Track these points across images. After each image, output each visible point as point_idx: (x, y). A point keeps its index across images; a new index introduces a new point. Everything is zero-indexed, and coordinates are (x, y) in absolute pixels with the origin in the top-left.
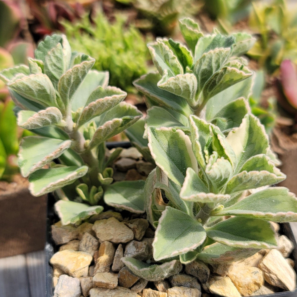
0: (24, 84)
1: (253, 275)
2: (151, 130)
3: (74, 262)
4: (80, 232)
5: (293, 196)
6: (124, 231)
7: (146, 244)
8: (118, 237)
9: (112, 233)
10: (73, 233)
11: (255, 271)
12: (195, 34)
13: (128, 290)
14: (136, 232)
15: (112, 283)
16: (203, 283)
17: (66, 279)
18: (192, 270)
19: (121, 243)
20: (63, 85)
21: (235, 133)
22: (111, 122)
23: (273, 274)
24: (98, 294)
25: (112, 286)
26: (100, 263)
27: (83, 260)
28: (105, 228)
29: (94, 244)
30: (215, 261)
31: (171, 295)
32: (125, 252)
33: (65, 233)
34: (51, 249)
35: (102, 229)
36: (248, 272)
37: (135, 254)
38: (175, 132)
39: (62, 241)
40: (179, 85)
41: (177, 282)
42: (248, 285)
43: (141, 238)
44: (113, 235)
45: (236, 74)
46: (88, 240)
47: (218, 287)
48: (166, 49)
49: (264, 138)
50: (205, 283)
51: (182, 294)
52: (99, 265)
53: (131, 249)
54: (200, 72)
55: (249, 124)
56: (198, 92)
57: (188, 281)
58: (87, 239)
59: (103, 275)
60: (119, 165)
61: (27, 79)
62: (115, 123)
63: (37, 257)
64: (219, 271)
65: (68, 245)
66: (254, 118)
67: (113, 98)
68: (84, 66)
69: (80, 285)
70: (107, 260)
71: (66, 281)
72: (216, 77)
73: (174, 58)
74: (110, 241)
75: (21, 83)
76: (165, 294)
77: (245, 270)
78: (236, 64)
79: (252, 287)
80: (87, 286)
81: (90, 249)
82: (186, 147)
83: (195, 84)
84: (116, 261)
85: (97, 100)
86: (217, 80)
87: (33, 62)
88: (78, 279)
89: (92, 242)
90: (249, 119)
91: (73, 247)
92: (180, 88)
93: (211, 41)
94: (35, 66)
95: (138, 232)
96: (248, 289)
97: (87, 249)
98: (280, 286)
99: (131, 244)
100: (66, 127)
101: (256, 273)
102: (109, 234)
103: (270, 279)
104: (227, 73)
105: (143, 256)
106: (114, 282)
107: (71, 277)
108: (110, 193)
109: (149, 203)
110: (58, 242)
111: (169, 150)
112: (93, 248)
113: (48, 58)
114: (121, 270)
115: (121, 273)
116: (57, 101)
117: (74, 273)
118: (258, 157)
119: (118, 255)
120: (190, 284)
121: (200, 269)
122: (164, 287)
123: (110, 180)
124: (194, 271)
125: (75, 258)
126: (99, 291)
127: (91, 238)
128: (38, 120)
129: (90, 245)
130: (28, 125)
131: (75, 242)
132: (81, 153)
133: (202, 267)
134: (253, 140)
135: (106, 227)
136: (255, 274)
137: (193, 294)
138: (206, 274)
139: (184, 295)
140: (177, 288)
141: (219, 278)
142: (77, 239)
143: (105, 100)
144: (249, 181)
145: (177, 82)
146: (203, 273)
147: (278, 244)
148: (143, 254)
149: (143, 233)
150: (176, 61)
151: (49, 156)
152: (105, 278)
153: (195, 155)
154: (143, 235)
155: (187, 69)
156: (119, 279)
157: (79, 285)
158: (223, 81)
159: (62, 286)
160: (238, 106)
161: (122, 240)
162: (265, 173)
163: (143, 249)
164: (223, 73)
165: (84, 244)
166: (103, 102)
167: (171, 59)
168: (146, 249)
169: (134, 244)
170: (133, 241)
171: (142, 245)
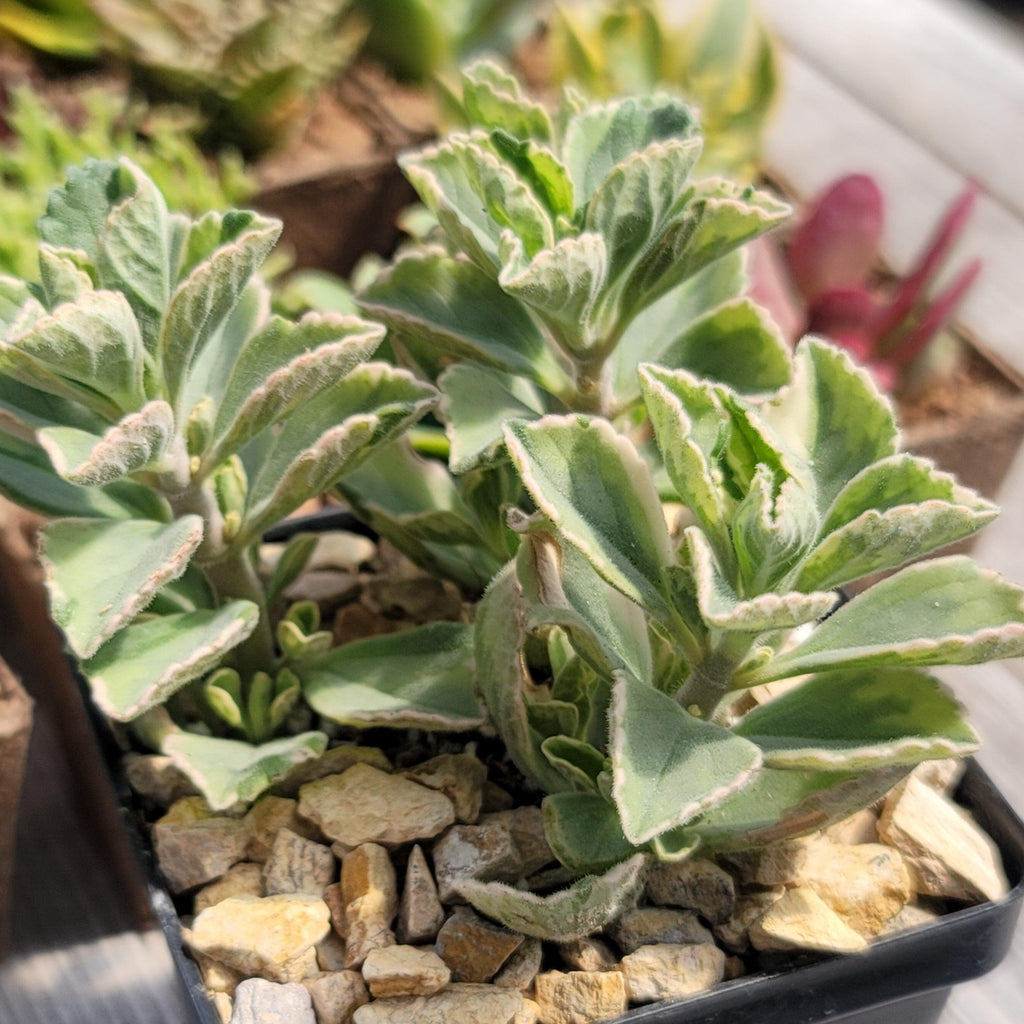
0: (62, 332)
1: (874, 866)
2: (514, 431)
3: (277, 932)
4: (256, 834)
6: (418, 800)
7: (508, 829)
8: (407, 823)
9: (378, 814)
10: (237, 840)
11: (877, 854)
12: (520, 111)
13: (487, 988)
14: (457, 797)
15: (430, 974)
16: (721, 923)
17: (265, 990)
18: (675, 889)
19: (418, 841)
20: (180, 323)
21: (778, 405)
22: (340, 431)
23: (932, 855)
25: (434, 983)
26: (365, 918)
27: (304, 917)
28: (349, 803)
29: (321, 863)
30: (758, 840)
31: (634, 976)
32: (439, 868)
33: (211, 845)
35: (339, 808)
36: (855, 863)
38: (588, 429)
39: (203, 874)
40: (566, 276)
41: (640, 935)
42: (867, 903)
43: (475, 816)
44: (386, 821)
45: (739, 219)
46: (297, 851)
47: (787, 919)
48: (490, 165)
49: (877, 409)
50: (725, 921)
51: (670, 965)
53: (461, 855)
54: (612, 229)
55: (814, 371)
57: (670, 924)
58: (290, 850)
61: (71, 315)
62: (355, 433)
64: (765, 876)
65: (224, 885)
66: (829, 352)
67: (345, 346)
68: (248, 248)
69: (313, 1006)
70: (381, 905)
71: (264, 998)
72: (675, 238)
73: (519, 192)
74: (379, 842)
75: (54, 330)
76: (617, 976)
77: (842, 857)
78: (719, 187)
79: (879, 908)
80: (338, 1003)
81: (308, 880)
82: (625, 473)
84: (417, 901)
85: (296, 361)
86: (676, 247)
87: (57, 258)
88: (301, 985)
89: (309, 857)
91: (245, 885)
92: (567, 287)
93: (606, 125)
94: (65, 271)
95: (460, 795)
96: (869, 916)
97: (300, 884)
99: (454, 838)
101: (881, 861)
102: (371, 819)
103: (923, 874)
104: (706, 219)
105: (505, 869)
107: (276, 985)
111: (576, 490)
112: (316, 878)
115: (449, 937)
117: (284, 966)
118: (887, 466)
120: (681, 935)
121: (702, 880)
122: (600, 959)
123: (324, 638)
124: (683, 890)
125: (276, 916)
126: (389, 1010)
127: (304, 846)
128: (122, 449)
129: (304, 870)
130: (94, 469)
131: (244, 871)
132: (213, 563)
133: (707, 870)
135: (350, 799)
136: (879, 865)
137: (701, 962)
138: (726, 892)
139: (676, 969)
140: (652, 951)
141: (768, 898)
142: (247, 861)
143: (321, 358)
144: (888, 541)
145: (560, 265)
146: (714, 890)
148: (507, 861)
150: (530, 201)
151: (163, 573)
154: (479, 805)
155: (562, 224)
157: (309, 1004)
158: (692, 248)
159: (255, 1019)
160: (727, 327)
161: (421, 828)
162: (937, 506)
163: (502, 845)
164: (696, 219)
165: (285, 868)
166: (313, 365)
167: (510, 195)
168: (511, 843)
169: (464, 838)
170: (457, 828)
171: (495, 833)
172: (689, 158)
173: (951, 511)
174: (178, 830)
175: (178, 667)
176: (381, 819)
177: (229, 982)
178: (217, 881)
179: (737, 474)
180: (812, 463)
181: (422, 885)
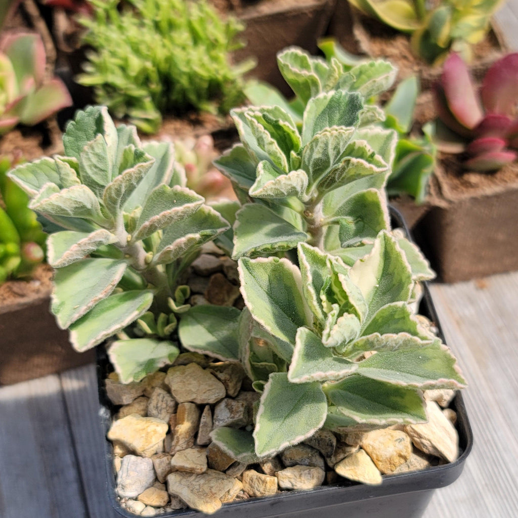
0: (53, 205)
1: (397, 443)
2: (244, 263)
3: (142, 437)
4: (147, 387)
5: (447, 350)
6: (212, 386)
7: (244, 406)
8: (204, 397)
9: (193, 390)
10: (136, 391)
11: (400, 437)
13: (222, 475)
14: (228, 385)
15: (199, 467)
16: (328, 457)
17: (133, 461)
18: (311, 440)
19: (208, 404)
20: (110, 197)
21: (363, 261)
22: (183, 239)
23: (425, 439)
24: (180, 482)
25: (199, 471)
26: (180, 435)
27: (155, 431)
28: (184, 382)
29: (169, 405)
30: (343, 431)
31: (282, 480)
32: (215, 417)
33: (126, 391)
34: (107, 415)
35: (180, 383)
36: (390, 440)
37: (230, 421)
38: (278, 263)
39: (122, 401)
40: (281, 190)
42: (390, 458)
43: (236, 394)
45: (365, 169)
46: (160, 399)
47: (347, 468)
48: (260, 129)
50: (330, 457)
51: (298, 477)
52: (178, 438)
53: (223, 414)
54: (311, 163)
55: (384, 246)
56: (310, 185)
57: (305, 456)
58: (158, 397)
59: (186, 454)
60: (197, 266)
61: (57, 198)
62: (190, 240)
63: (78, 378)
64: (349, 440)
65: (131, 407)
67: (185, 208)
68: (139, 170)
69: (154, 468)
70: (189, 429)
71: (133, 464)
72: (336, 173)
73: (271, 143)
74: (192, 402)
75: (49, 204)
76: (274, 480)
77: (385, 436)
78: (364, 146)
79: (395, 461)
80: (163, 470)
81: (164, 412)
82: (294, 281)
83: (305, 181)
84: (202, 431)
85: (162, 213)
86: (336, 177)
87: (62, 162)
88: (150, 459)
89: (165, 402)
90: (385, 240)
91: (139, 409)
92: (283, 193)
93: (326, 102)
94: (65, 168)
95: (231, 385)
96: (390, 464)
97: (160, 412)
98: (436, 454)
99: (223, 405)
100: (117, 243)
102: (190, 392)
103: (422, 445)
104: (350, 167)
105: (240, 423)
106: (201, 465)
107: (140, 458)
108: (188, 325)
109: (245, 354)
110: (116, 401)
112: (167, 411)
113: (85, 156)
114: (210, 445)
115: (211, 449)
116: (102, 212)
117: (143, 451)
118: (396, 305)
119: (205, 423)
120: (309, 461)
121: (322, 439)
122: (272, 467)
125: (144, 429)
126: (181, 477)
127: (164, 397)
128: (78, 253)
129: (163, 407)
130: (64, 262)
131: (141, 401)
132: (141, 272)
133: (325, 435)
135: (185, 380)
136: (399, 443)
137: (313, 476)
138: (332, 445)
139: (300, 479)
140: (291, 470)
141: (349, 450)
142: (143, 396)
143: (174, 212)
144: (383, 347)
145: (277, 187)
146: (326, 444)
147: (428, 419)
148: (241, 420)
149: (239, 385)
150: (276, 147)
151: (97, 298)
152: (189, 460)
153: (308, 303)
154: (239, 389)
155: (292, 155)
156: (207, 457)
157: (152, 467)
158: (345, 176)
159: (127, 473)
160: (370, 199)
161: (209, 399)
162: (406, 336)
163: (240, 413)
164: (346, 167)
165: (155, 405)
166: (170, 215)
167: (267, 144)
168: (244, 413)
169: (227, 406)
170: (226, 400)
171: (238, 407)
172: (348, 137)
173: (411, 339)
174: (114, 383)
175: (105, 332)
176: (194, 393)
177: (124, 452)
178: (128, 405)
179: (337, 295)
180: (378, 286)
181: (205, 425)
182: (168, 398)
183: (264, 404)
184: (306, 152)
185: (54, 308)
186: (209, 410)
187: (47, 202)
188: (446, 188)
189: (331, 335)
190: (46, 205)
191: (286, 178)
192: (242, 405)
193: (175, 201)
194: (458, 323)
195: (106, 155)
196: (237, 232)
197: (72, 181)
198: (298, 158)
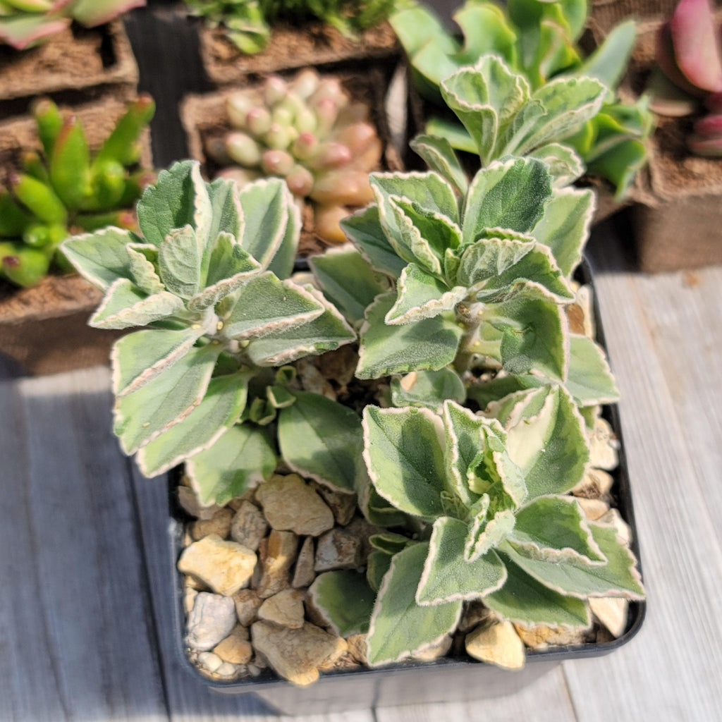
2: (371, 413)
3: (223, 573)
6: (316, 512)
7: (357, 545)
8: (305, 528)
9: (293, 516)
13: (322, 635)
14: (338, 512)
15: (292, 623)
19: (309, 536)
21: (529, 424)
22: (292, 350)
24: (268, 637)
25: (293, 627)
26: (271, 573)
27: (240, 567)
28: (281, 502)
29: (260, 528)
32: (318, 553)
34: (178, 531)
35: (275, 504)
37: (337, 564)
38: (416, 413)
43: (347, 523)
44: (295, 522)
46: (249, 520)
47: (482, 646)
48: (407, 224)
52: (268, 577)
53: (329, 553)
54: (473, 273)
55: (557, 404)
58: (246, 518)
59: (277, 602)
61: (127, 314)
62: (301, 352)
66: (568, 398)
67: (297, 320)
68: (239, 281)
69: (235, 612)
70: (283, 565)
71: (209, 607)
73: (421, 244)
74: (289, 531)
79: (543, 633)
81: (252, 535)
82: (435, 434)
84: (300, 572)
87: (135, 252)
88: (231, 599)
89: (255, 524)
90: (560, 396)
91: (220, 527)
94: (139, 260)
95: (341, 512)
96: (537, 635)
97: (247, 536)
99: (329, 539)
102: (287, 519)
106: (296, 620)
111: (403, 443)
112: (257, 534)
118: (565, 500)
119: (305, 562)
125: (225, 562)
126: (270, 631)
127: (253, 517)
129: (251, 529)
134: (563, 434)
143: (282, 324)
148: (351, 564)
150: (426, 248)
151: (174, 423)
152: (281, 613)
154: (351, 516)
155: (448, 254)
156: (305, 605)
159: (202, 618)
160: (547, 305)
161: (312, 532)
163: (350, 557)
164: (519, 290)
165: (242, 525)
166: (277, 327)
167: (416, 244)
168: (356, 556)
169: (335, 541)
170: (333, 532)
171: (349, 547)
173: (578, 558)
174: (189, 493)
176: (294, 520)
177: (198, 586)
178: (206, 521)
179: (489, 468)
180: (544, 451)
181: (305, 564)
182: (257, 519)
183: (382, 601)
184: (466, 257)
185: (117, 428)
186: (310, 543)
187: (113, 320)
188: (658, 179)
189: (476, 550)
190: (112, 323)
191: (436, 304)
192: (354, 544)
193: (285, 299)
194: (653, 334)
195: (196, 250)
196: (365, 338)
197: (148, 277)
198: (455, 259)
